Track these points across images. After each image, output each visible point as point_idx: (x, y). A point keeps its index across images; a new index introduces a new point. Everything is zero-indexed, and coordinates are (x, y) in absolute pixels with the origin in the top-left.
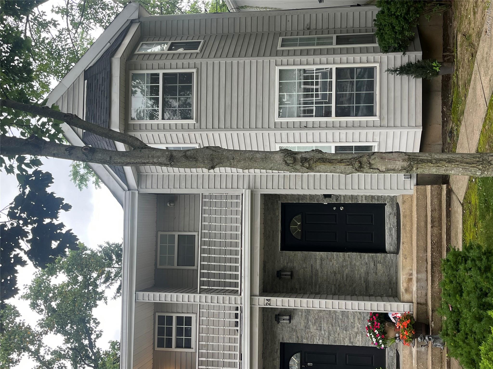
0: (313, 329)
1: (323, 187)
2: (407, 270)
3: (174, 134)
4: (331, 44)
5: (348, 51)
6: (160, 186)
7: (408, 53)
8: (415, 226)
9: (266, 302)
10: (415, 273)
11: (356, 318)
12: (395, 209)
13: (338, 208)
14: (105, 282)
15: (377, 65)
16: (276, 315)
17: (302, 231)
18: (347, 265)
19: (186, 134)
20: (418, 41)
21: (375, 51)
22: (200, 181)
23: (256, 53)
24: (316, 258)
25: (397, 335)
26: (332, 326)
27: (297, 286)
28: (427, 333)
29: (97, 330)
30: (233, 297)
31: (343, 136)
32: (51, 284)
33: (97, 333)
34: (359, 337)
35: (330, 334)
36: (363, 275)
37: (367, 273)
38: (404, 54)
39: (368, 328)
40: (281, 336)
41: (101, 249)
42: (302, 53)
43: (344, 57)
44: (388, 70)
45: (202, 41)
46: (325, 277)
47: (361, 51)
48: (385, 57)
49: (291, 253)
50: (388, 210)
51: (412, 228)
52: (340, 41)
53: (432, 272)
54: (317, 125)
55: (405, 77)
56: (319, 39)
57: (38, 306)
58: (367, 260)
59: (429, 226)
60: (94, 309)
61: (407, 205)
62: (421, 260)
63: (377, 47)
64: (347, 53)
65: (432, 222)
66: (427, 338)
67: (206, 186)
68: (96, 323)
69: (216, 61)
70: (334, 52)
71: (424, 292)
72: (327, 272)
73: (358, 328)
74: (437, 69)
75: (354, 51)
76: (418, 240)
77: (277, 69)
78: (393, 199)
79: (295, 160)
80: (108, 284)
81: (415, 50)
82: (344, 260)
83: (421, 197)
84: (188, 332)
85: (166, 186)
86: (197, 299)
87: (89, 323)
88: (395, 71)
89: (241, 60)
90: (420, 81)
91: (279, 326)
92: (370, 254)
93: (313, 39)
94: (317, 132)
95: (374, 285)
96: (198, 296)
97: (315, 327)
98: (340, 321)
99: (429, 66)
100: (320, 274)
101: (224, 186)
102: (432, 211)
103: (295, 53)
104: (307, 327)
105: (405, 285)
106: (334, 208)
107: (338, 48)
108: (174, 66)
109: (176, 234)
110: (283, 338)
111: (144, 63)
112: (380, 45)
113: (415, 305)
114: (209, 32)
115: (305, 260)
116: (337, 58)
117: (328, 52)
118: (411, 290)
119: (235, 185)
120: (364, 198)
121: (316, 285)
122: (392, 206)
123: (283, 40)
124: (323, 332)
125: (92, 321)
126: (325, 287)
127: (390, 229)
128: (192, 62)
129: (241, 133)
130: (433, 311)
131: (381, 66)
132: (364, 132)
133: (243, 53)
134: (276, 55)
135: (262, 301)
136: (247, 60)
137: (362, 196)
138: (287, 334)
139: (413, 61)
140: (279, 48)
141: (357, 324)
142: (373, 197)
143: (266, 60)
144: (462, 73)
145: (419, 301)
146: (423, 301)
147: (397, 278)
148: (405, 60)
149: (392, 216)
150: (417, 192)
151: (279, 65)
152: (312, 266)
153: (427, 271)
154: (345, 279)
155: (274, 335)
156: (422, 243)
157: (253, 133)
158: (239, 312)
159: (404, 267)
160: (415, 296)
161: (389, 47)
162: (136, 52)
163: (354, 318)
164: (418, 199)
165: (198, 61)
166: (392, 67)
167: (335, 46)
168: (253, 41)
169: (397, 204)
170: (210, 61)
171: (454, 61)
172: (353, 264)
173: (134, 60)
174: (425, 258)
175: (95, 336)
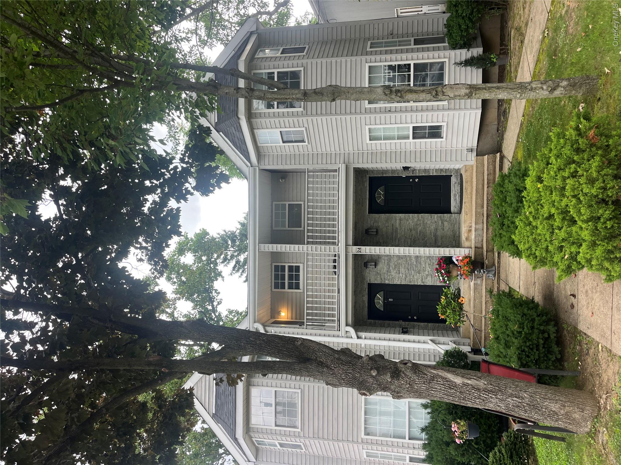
0: (393, 273)
1: (403, 160)
2: (467, 224)
3: (286, 120)
4: (410, 45)
5: (423, 50)
6: (275, 163)
7: (471, 49)
8: (475, 188)
9: (358, 250)
10: (473, 225)
11: (427, 264)
12: (459, 179)
13: (414, 180)
14: (223, 262)
15: (447, 60)
16: (365, 263)
17: (385, 199)
18: (420, 224)
19: (295, 120)
20: (479, 40)
21: (445, 49)
22: (306, 158)
23: (350, 53)
24: (396, 219)
25: (459, 273)
26: (408, 270)
27: (381, 241)
28: (483, 268)
29: (218, 298)
30: (332, 247)
31: (419, 118)
32: (182, 262)
33: (218, 301)
34: (429, 278)
35: (406, 276)
36: (433, 231)
37: (436, 230)
38: (468, 50)
39: (437, 269)
40: (369, 278)
41: (218, 236)
42: (386, 52)
43: (420, 55)
44: (455, 63)
45: (307, 46)
46: (403, 233)
47: (434, 49)
48: (453, 53)
49: (377, 215)
50: (453, 180)
51: (472, 191)
52: (417, 42)
53: (487, 222)
54: (398, 109)
55: (469, 68)
56: (399, 41)
57: (171, 279)
58: (436, 219)
59: (486, 186)
60: (215, 282)
61: (468, 173)
62: (478, 215)
63: (446, 46)
64: (423, 51)
65: (488, 183)
66: (482, 271)
67: (311, 162)
68: (217, 293)
69: (319, 61)
70: (412, 51)
71: (480, 239)
72: (405, 229)
73: (428, 272)
74: (495, 60)
75: (428, 50)
76: (476, 199)
77: (367, 65)
78: (457, 171)
79: (391, 91)
80: (226, 263)
81: (477, 47)
82: (418, 220)
83: (479, 165)
84: (297, 277)
85: (280, 163)
86: (305, 249)
87: (212, 293)
88: (461, 63)
89: (339, 59)
90: (480, 71)
91: (367, 270)
92: (439, 215)
93: (396, 42)
94: (398, 115)
95: (442, 239)
96: (305, 246)
97: (395, 271)
98: (414, 266)
99: (488, 58)
100: (399, 231)
101: (324, 162)
102: (488, 175)
103: (381, 53)
104: (388, 271)
105: (466, 235)
106: (411, 180)
107: (415, 48)
108: (286, 65)
109: (287, 203)
110: (370, 280)
111: (263, 64)
112: (449, 43)
113: (473, 249)
114: (312, 40)
115: (387, 220)
116: (415, 55)
117: (407, 51)
118: (470, 238)
119: (333, 161)
120: (434, 171)
121: (395, 240)
122: (456, 176)
123: (371, 44)
124: (401, 275)
125: (214, 292)
126: (403, 241)
127: (455, 195)
128: (300, 62)
129: (338, 117)
130: (487, 251)
131: (449, 61)
132: (435, 114)
133: (340, 53)
134: (366, 55)
135: (354, 250)
136: (343, 59)
137: (433, 170)
138: (373, 277)
139: (475, 55)
140: (368, 49)
141: (428, 269)
142: (442, 170)
143: (358, 58)
144: (514, 60)
145: (476, 245)
146: (479, 245)
147: (459, 233)
148: (469, 55)
149: (456, 185)
150: (476, 161)
151: (368, 63)
152: (393, 225)
153: (483, 223)
154: (418, 234)
155: (363, 278)
156: (479, 201)
157: (348, 117)
158: (337, 258)
159: (465, 222)
160: (473, 242)
161: (457, 44)
162: (256, 56)
163: (425, 264)
164: (477, 167)
165: (304, 61)
166: (458, 61)
167: (413, 46)
168: (347, 45)
169: (461, 175)
170: (314, 61)
171: (508, 53)
172: (425, 222)
173: (255, 62)
174: (482, 213)
175: (217, 303)
